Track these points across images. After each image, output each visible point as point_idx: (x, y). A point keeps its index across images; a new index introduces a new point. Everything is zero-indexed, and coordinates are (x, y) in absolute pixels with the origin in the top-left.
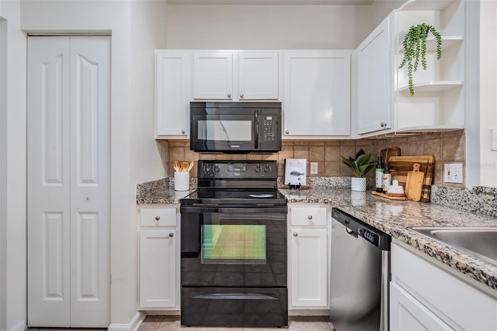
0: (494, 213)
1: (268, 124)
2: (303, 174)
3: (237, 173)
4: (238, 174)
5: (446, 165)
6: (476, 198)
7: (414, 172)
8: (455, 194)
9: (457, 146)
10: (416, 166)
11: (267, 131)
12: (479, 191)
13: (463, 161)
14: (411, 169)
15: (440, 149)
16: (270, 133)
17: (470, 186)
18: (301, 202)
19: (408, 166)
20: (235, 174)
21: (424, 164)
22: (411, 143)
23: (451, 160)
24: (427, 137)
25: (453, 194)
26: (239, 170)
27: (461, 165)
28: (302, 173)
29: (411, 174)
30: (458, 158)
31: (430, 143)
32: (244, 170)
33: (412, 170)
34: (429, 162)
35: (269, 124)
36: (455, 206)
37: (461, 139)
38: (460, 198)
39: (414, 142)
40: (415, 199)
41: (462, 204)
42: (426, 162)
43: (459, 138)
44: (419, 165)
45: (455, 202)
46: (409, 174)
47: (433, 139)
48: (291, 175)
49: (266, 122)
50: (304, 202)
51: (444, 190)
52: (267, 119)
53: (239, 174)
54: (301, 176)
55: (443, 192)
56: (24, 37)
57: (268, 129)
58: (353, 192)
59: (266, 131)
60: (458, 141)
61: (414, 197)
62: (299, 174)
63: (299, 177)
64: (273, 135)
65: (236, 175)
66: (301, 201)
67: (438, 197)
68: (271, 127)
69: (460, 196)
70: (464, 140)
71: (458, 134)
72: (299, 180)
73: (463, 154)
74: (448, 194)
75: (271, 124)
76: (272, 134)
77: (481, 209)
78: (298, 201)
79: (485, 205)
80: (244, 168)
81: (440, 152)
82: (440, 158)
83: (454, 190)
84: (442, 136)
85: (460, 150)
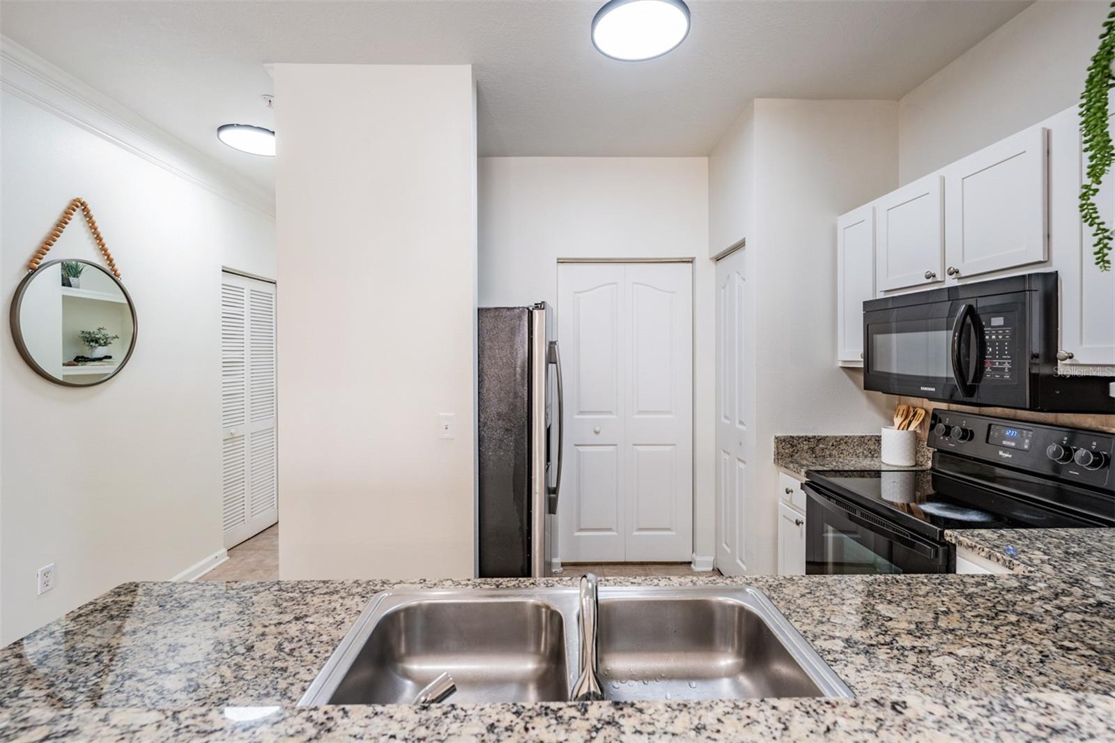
1: (994, 337)
3: (1004, 452)
4: (1006, 455)
11: (993, 354)
16: (998, 359)
18: (970, 549)
26: (1013, 444)
32: (1026, 447)
35: (997, 337)
49: (990, 331)
50: (979, 554)
52: (993, 324)
53: (1010, 456)
56: (712, 264)
57: (994, 350)
59: (991, 354)
64: (1007, 366)
65: (1001, 456)
66: (970, 547)
68: (1002, 343)
75: (1000, 337)
76: (1004, 363)
78: (965, 544)
80: (1027, 441)
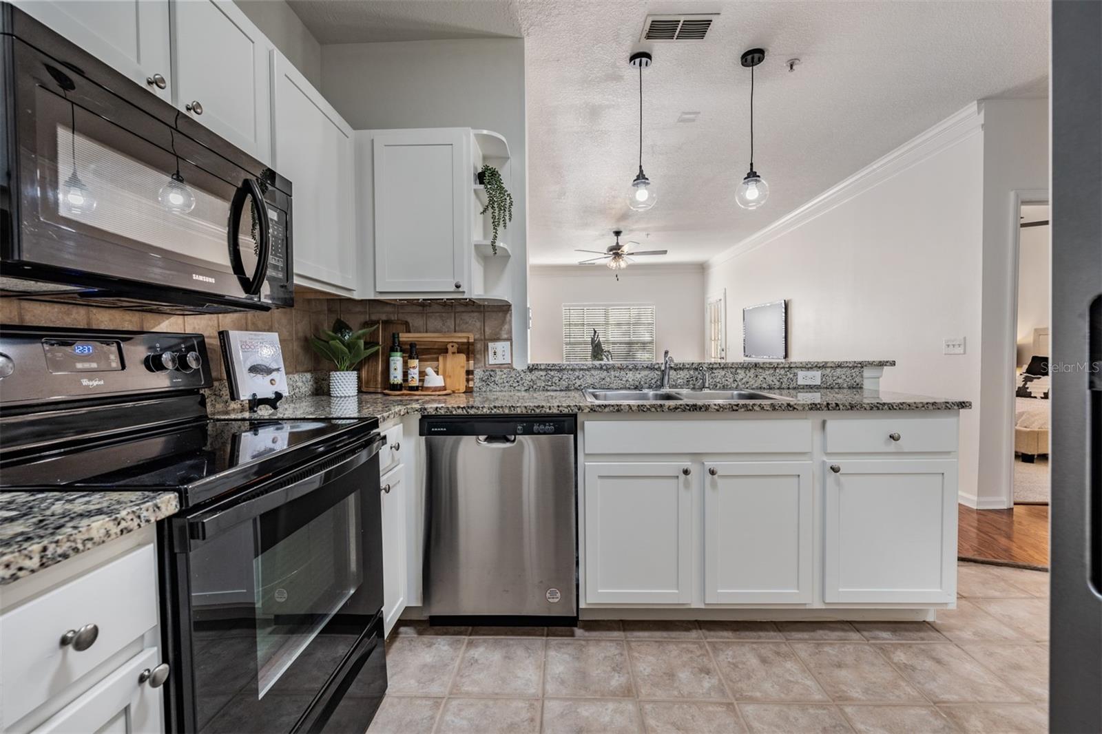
0: (546, 387)
2: (278, 370)
3: (90, 380)
4: (95, 383)
5: (491, 345)
6: (529, 376)
7: (449, 355)
8: (506, 376)
9: (503, 322)
10: (453, 346)
12: (531, 369)
13: (510, 339)
14: (445, 351)
15: (481, 326)
17: (519, 366)
19: (436, 347)
20: (85, 382)
21: (463, 344)
22: (431, 314)
23: (496, 339)
24: (460, 309)
25: (504, 376)
27: (509, 343)
28: (275, 367)
29: (445, 359)
30: (505, 336)
31: (466, 317)
32: (115, 365)
33: (447, 352)
34: (470, 341)
36: (506, 388)
37: (508, 315)
38: (512, 379)
39: (438, 314)
40: (459, 390)
41: (514, 385)
42: (465, 340)
43: (506, 314)
44: (456, 346)
45: (507, 384)
46: (441, 359)
47: (469, 312)
48: (252, 374)
51: (492, 373)
53: (101, 382)
54: (274, 375)
55: (491, 376)
58: (335, 399)
60: (505, 317)
61: (457, 388)
62: (269, 371)
63: (270, 377)
65: (88, 387)
67: (484, 383)
69: (511, 377)
70: (511, 316)
71: (503, 308)
72: (272, 384)
73: (510, 332)
74: (498, 377)
77: (535, 387)
79: (538, 381)
81: (481, 329)
82: (481, 336)
83: (505, 371)
84: (482, 309)
85: (506, 327)
